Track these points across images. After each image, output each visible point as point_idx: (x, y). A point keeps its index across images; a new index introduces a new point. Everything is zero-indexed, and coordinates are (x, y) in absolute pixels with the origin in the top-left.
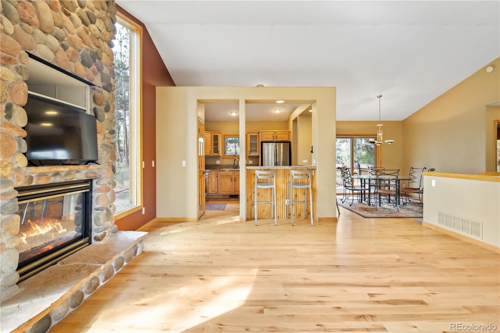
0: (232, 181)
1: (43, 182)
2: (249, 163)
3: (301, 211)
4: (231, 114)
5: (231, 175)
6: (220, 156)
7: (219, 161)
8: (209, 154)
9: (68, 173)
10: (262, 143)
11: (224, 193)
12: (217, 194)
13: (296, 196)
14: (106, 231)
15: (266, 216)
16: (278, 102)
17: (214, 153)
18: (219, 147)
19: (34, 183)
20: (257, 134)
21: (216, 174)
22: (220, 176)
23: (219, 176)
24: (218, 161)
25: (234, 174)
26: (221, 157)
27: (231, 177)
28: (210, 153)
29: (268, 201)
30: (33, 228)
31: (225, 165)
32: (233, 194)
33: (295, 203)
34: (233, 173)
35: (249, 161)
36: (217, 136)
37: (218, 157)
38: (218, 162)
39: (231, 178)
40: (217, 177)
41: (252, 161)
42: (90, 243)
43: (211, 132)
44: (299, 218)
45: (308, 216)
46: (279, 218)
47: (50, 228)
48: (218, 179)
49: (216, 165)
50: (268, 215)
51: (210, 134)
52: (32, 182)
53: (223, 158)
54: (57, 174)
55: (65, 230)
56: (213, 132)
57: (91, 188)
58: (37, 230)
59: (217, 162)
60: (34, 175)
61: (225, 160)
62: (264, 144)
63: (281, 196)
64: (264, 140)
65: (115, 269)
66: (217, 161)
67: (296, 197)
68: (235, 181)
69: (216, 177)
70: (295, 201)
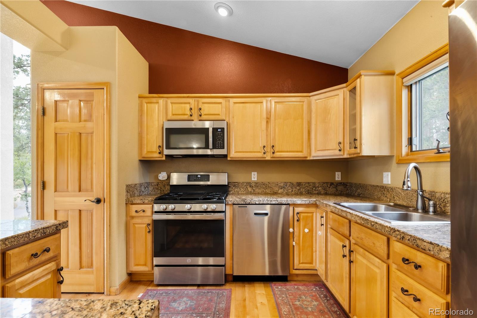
28: (340, 150)
49: (383, 187)
66: (384, 173)
69: (322, 225)
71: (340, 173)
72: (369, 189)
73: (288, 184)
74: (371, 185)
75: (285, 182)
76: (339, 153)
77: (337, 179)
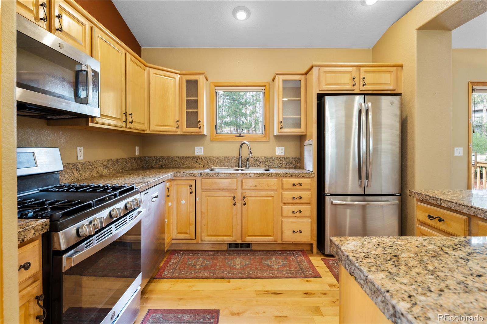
0: (234, 204)
2: (277, 154)
5: (234, 187)
6: (204, 136)
7: (202, 148)
8: (174, 129)
10: (321, 98)
11: (213, 238)
12: (194, 241)
17: (187, 127)
18: (200, 110)
20: (302, 78)
21: (191, 186)
22: (204, 190)
23: (199, 191)
24: (199, 147)
25: (242, 186)
26: (208, 138)
27: (232, 194)
28: (177, 128)
31: (218, 158)
32: (239, 241)
34: (239, 183)
35: (277, 148)
36: (196, 81)
37: (199, 137)
38: (200, 151)
39: (234, 197)
40: (193, 192)
41: (283, 148)
43: (178, 71)
48: (197, 199)
49: (196, 157)
51: (177, 76)
53: (212, 141)
56: (184, 72)
59: (196, 151)
61: (216, 145)
62: (328, 100)
64: (325, 88)
66: (196, 148)
68: (244, 204)
69: (191, 193)
71: (138, 147)
72: (177, 160)
73: (110, 162)
74: (180, 157)
75: (108, 160)
76: (176, 130)
77: (137, 154)
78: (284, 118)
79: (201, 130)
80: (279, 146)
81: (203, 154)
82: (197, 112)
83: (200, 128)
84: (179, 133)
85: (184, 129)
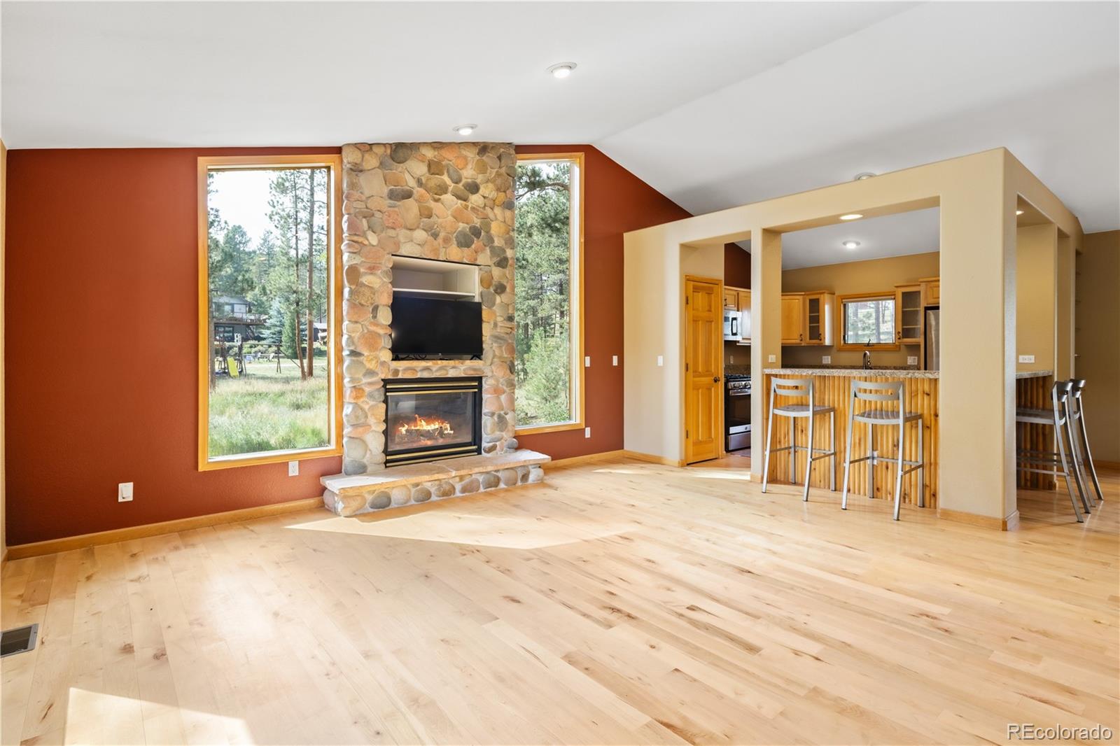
1: (408, 376)
3: (911, 485)
4: (844, 246)
6: (828, 347)
7: (829, 357)
8: (798, 341)
9: (442, 368)
10: (926, 310)
13: (895, 446)
14: (498, 443)
15: (820, 481)
16: (843, 218)
17: (809, 339)
18: (821, 325)
19: (400, 376)
24: (826, 357)
26: (835, 348)
28: (801, 340)
29: (824, 450)
30: (419, 422)
33: (893, 463)
36: (819, 299)
37: (822, 348)
38: (827, 360)
41: (916, 358)
42: (480, 453)
43: (803, 293)
44: (905, 502)
45: (932, 501)
46: (851, 491)
47: (437, 426)
49: (823, 366)
50: (825, 480)
51: (801, 297)
52: (398, 375)
53: (839, 351)
54: (427, 369)
55: (452, 432)
56: (807, 293)
57: (480, 387)
58: (421, 425)
59: (824, 360)
60: (400, 369)
61: (842, 355)
63: (857, 441)
64: (932, 301)
65: (481, 485)
66: (824, 357)
67: (895, 449)
70: (893, 459)
78: (903, 329)
79: (822, 341)
80: (911, 356)
81: (830, 362)
82: (819, 326)
83: (821, 340)
84: (803, 345)
85: (807, 341)
